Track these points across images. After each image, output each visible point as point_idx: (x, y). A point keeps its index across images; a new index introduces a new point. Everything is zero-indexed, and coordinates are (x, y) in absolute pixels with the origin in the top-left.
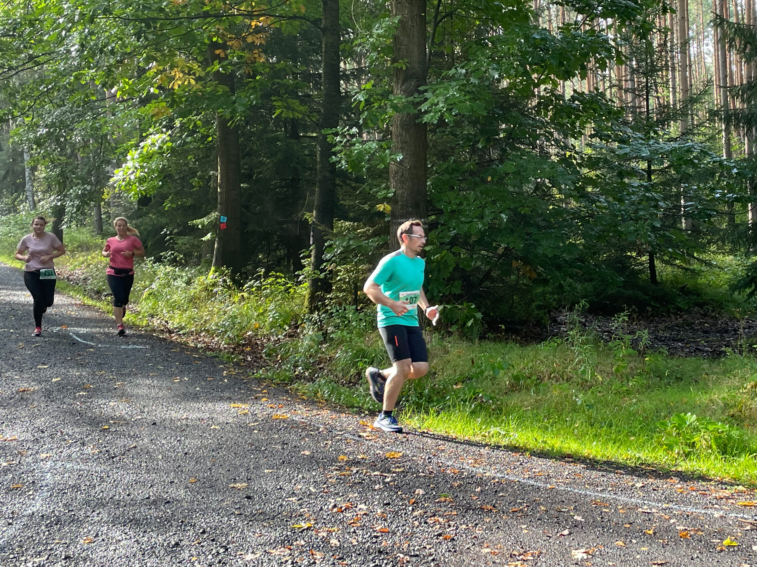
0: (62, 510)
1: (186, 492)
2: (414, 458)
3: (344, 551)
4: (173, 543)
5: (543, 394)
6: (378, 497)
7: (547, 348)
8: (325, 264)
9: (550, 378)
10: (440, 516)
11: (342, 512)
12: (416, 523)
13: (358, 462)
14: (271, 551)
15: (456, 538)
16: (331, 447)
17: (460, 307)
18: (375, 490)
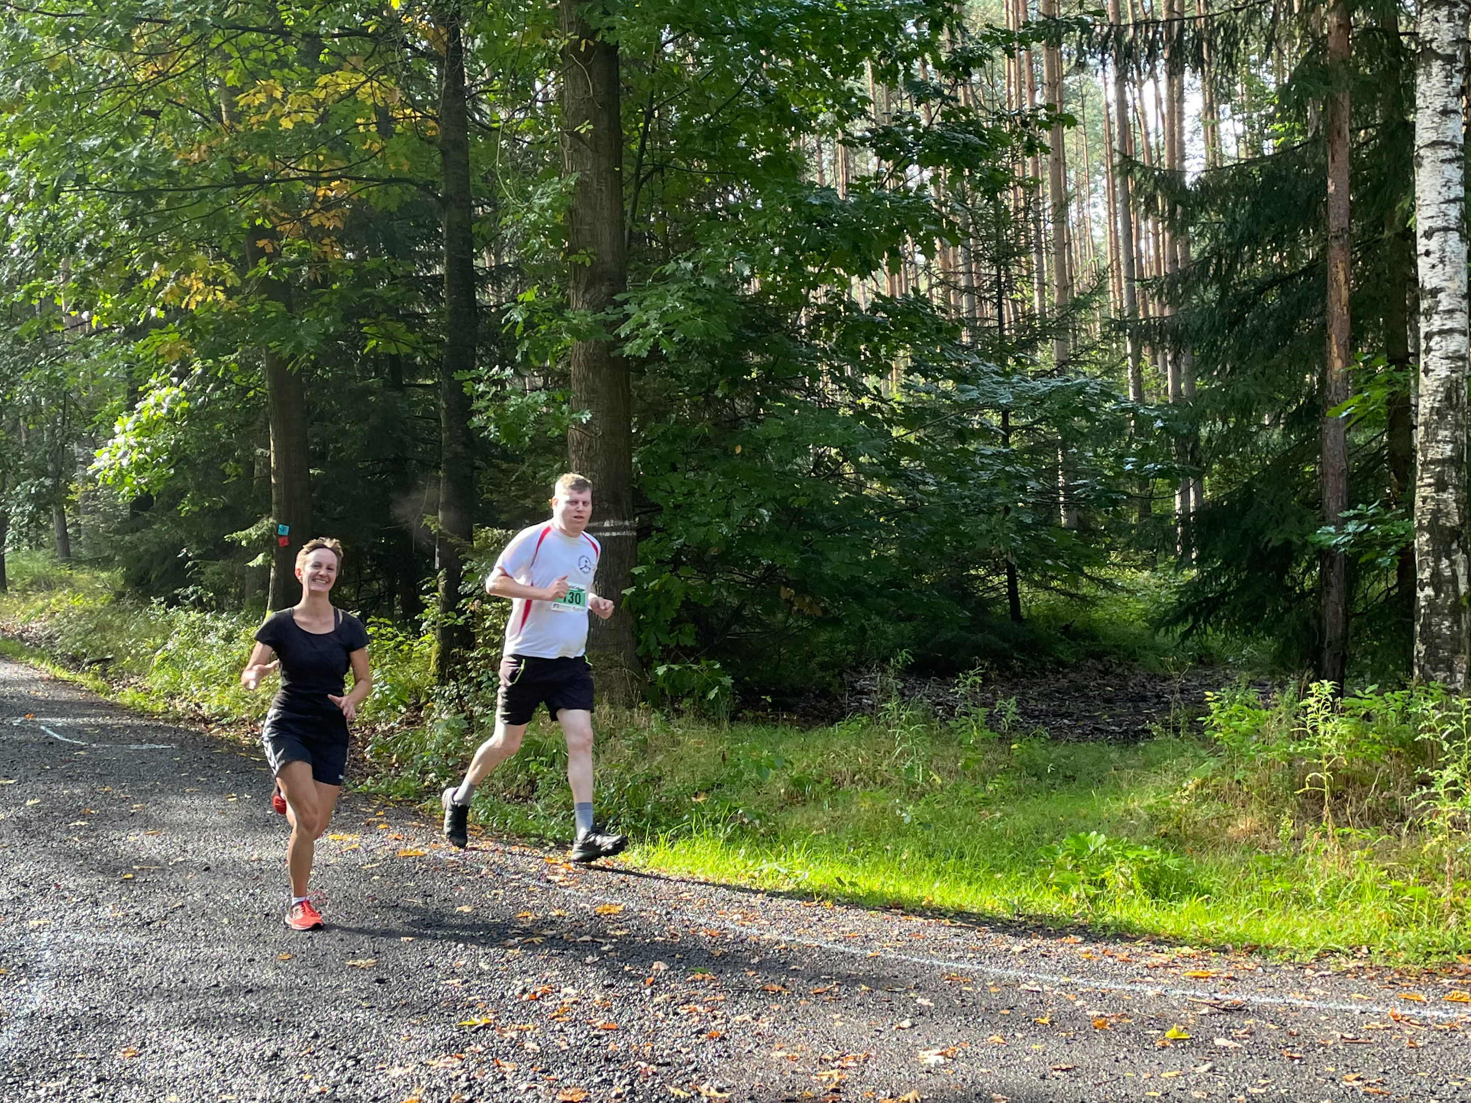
0: (80, 1007)
1: (277, 974)
2: (643, 914)
3: (550, 1061)
4: (270, 1054)
5: (845, 808)
6: (592, 975)
7: (845, 732)
8: (463, 601)
9: (853, 782)
10: (697, 1002)
11: (538, 999)
12: (661, 1015)
13: (553, 922)
14: (430, 1062)
15: (727, 1036)
16: (504, 899)
17: (695, 667)
18: (587, 965)
